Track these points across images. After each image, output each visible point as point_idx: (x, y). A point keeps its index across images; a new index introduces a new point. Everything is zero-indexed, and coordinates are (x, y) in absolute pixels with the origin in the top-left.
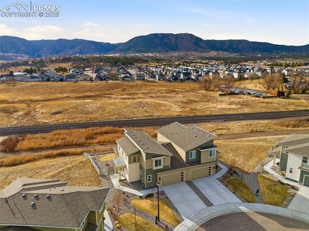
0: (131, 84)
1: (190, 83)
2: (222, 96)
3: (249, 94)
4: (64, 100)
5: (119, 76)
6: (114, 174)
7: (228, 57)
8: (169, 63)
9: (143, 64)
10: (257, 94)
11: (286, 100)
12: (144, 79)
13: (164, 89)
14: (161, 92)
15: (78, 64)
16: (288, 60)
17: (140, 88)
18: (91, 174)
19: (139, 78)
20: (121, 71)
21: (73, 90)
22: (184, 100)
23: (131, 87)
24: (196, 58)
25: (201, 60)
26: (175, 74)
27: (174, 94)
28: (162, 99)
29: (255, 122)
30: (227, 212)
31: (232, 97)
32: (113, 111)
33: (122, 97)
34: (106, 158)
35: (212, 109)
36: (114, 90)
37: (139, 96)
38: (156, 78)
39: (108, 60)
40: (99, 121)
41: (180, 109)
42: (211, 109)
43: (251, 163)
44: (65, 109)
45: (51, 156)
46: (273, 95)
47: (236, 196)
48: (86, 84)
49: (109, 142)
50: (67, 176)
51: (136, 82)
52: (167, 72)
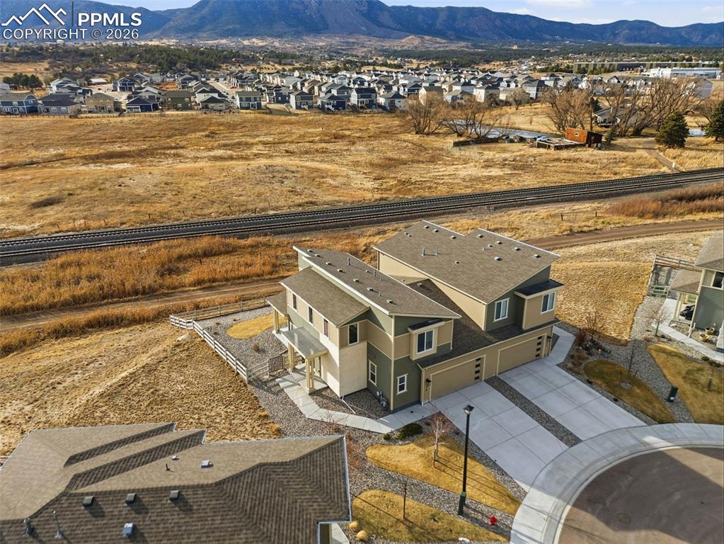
0: (228, 118)
1: (376, 115)
2: (462, 148)
3: (522, 140)
4: (52, 167)
5: (192, 99)
6: (288, 373)
7: (447, 51)
8: (308, 63)
9: (244, 68)
10: (540, 141)
11: (607, 152)
12: (259, 106)
13: (314, 130)
14: (311, 139)
15: (68, 68)
16: (577, 58)
17: (253, 130)
18: (219, 380)
19: (245, 104)
20: (193, 83)
21: (71, 138)
22: (374, 158)
23: (230, 126)
24: (371, 52)
25: (383, 58)
26: (334, 92)
27: (345, 145)
28: (318, 158)
29: (566, 208)
30: (621, 455)
31: (484, 149)
32: (203, 193)
33: (212, 153)
34: (246, 329)
35: (450, 181)
36: (186, 135)
37: (257, 152)
38: (288, 102)
39: (148, 56)
40: (176, 223)
41: (372, 183)
42: (447, 180)
43: (616, 316)
44: (66, 193)
45: (71, 331)
46: (577, 141)
47: (625, 408)
48: (105, 121)
49: (227, 280)
50: (152, 393)
51: (240, 114)
52: (313, 88)
